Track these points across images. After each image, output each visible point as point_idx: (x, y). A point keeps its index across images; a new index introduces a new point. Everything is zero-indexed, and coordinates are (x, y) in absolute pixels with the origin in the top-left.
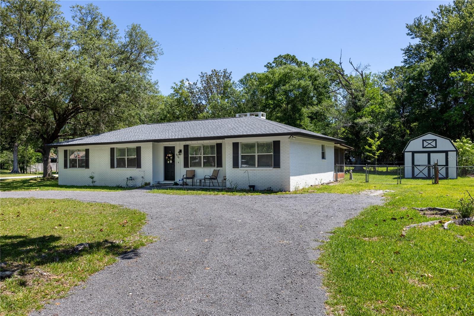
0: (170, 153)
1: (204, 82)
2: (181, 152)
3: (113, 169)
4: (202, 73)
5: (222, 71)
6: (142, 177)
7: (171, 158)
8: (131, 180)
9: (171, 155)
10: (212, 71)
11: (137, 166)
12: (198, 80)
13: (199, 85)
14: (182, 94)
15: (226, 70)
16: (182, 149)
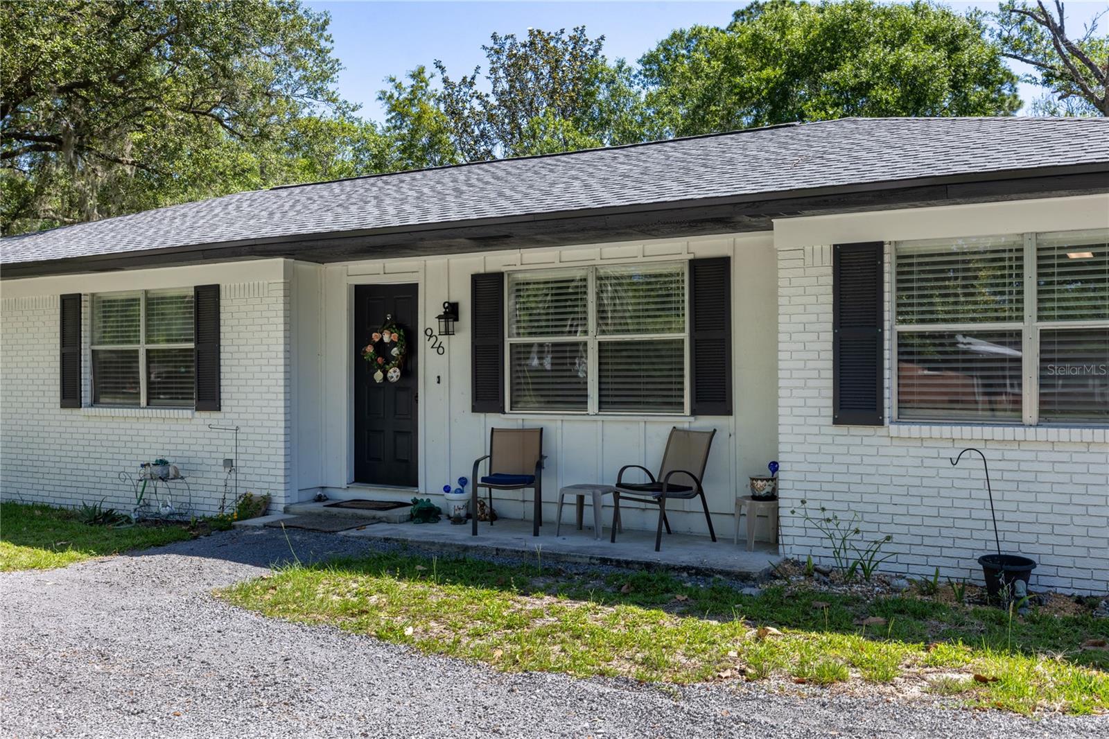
0: (386, 326)
1: (501, 73)
2: (456, 319)
3: (76, 411)
4: (494, 37)
5: (565, 37)
6: (228, 463)
7: (395, 351)
8: (164, 478)
9: (395, 337)
10: (531, 32)
11: (199, 399)
12: (478, 68)
13: (484, 86)
14: (419, 117)
15: (582, 31)
16: (463, 297)
